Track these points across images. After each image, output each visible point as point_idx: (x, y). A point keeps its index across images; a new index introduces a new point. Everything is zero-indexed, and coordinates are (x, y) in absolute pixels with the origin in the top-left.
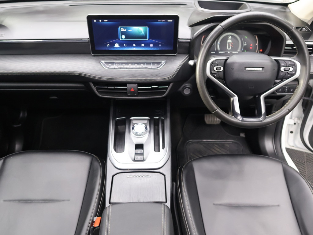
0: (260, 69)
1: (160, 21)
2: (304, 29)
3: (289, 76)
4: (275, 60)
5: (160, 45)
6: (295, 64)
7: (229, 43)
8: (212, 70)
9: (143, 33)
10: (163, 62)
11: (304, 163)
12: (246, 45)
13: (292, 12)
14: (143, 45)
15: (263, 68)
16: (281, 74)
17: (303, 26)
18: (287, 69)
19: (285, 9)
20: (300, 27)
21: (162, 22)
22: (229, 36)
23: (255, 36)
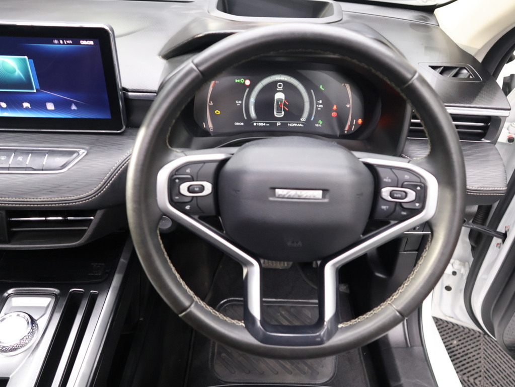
0: (318, 194)
1: (60, 44)
2: (465, 71)
3: (404, 213)
4: (368, 165)
5: (74, 107)
6: (423, 180)
7: (280, 100)
8: (175, 191)
9: (18, 73)
10: (81, 151)
11: (479, 336)
12: (321, 106)
13: (441, 26)
14: (26, 105)
15: (325, 191)
16: (384, 207)
17: (462, 65)
18: (399, 196)
19: (426, 19)
20: (455, 68)
21: (64, 44)
22: (279, 84)
23: (345, 86)
